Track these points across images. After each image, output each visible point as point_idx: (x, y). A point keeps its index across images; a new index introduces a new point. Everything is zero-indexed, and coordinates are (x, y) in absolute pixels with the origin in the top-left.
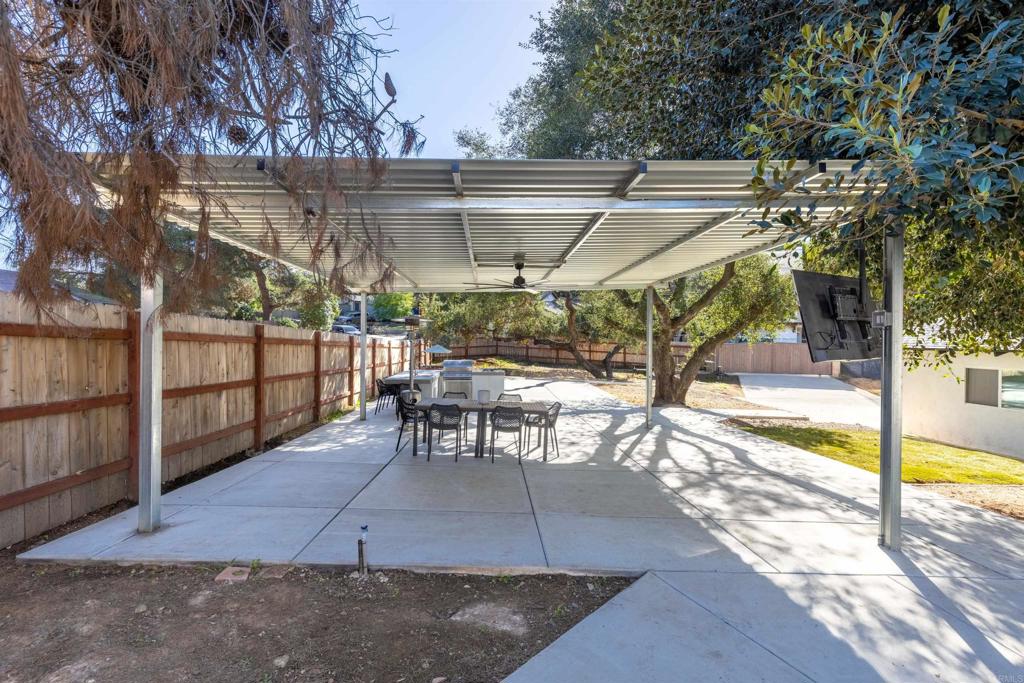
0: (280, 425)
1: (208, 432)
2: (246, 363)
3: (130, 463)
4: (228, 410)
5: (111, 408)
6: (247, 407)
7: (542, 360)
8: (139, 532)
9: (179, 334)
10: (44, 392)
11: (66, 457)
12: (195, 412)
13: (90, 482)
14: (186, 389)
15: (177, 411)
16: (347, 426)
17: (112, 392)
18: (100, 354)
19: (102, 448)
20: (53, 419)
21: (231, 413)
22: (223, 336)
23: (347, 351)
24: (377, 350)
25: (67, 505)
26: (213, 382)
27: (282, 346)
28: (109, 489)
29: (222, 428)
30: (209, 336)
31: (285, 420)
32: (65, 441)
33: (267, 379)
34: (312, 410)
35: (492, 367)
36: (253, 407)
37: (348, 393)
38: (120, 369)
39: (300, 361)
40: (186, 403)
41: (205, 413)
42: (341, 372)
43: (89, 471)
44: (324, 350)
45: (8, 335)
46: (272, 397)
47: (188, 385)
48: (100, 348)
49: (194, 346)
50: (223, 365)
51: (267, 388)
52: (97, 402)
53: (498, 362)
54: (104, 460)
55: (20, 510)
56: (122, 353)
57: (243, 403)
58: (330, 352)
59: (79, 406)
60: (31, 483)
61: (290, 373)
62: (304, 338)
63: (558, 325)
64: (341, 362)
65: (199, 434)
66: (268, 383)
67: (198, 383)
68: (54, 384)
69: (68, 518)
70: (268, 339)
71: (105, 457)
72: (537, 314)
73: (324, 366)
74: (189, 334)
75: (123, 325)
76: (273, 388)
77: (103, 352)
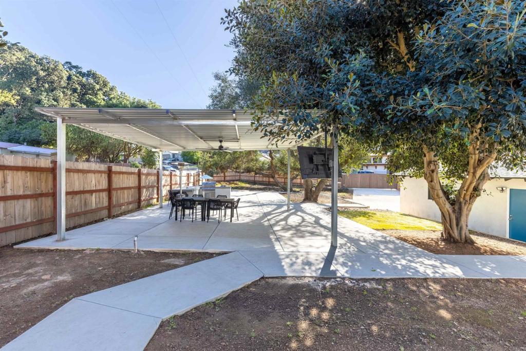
0: (121, 209)
1: (87, 209)
2: (104, 182)
3: (54, 219)
4: (96, 201)
5: (46, 198)
6: (105, 200)
7: (261, 183)
8: (57, 241)
9: (74, 169)
10: (22, 190)
11: (30, 214)
12: (81, 201)
13: (38, 224)
14: (76, 192)
15: (73, 200)
16: (153, 210)
17: (47, 191)
18: (42, 177)
19: (43, 212)
20: (25, 200)
21: (97, 202)
22: (93, 171)
23: (156, 178)
24: (173, 177)
25: (30, 232)
26: (89, 189)
27: (121, 175)
28: (46, 228)
29: (93, 208)
30: (87, 170)
31: (123, 207)
32: (29, 209)
33: (114, 189)
34: (137, 204)
35: (236, 186)
36: (107, 200)
37: (157, 197)
38: (50, 183)
39: (131, 181)
40: (77, 197)
41: (86, 202)
42: (153, 187)
43: (38, 221)
44: (143, 177)
45: (9, 170)
46: (117, 197)
47: (78, 190)
48: (42, 175)
49: (81, 175)
50: (94, 182)
51: (114, 193)
52: (42, 195)
53: (240, 183)
54: (44, 217)
55: (14, 231)
56: (50, 176)
57: (103, 198)
58: (146, 178)
59: (34, 196)
60: (17, 223)
61: (126, 186)
62: (133, 171)
63: (267, 165)
64: (152, 183)
65: (83, 210)
66: (115, 190)
67: (82, 190)
68: (25, 188)
69: (31, 237)
70: (114, 172)
71: (44, 216)
72: (257, 160)
73: (143, 184)
74: (78, 170)
75: (51, 166)
76: (117, 193)
77: (43, 176)
